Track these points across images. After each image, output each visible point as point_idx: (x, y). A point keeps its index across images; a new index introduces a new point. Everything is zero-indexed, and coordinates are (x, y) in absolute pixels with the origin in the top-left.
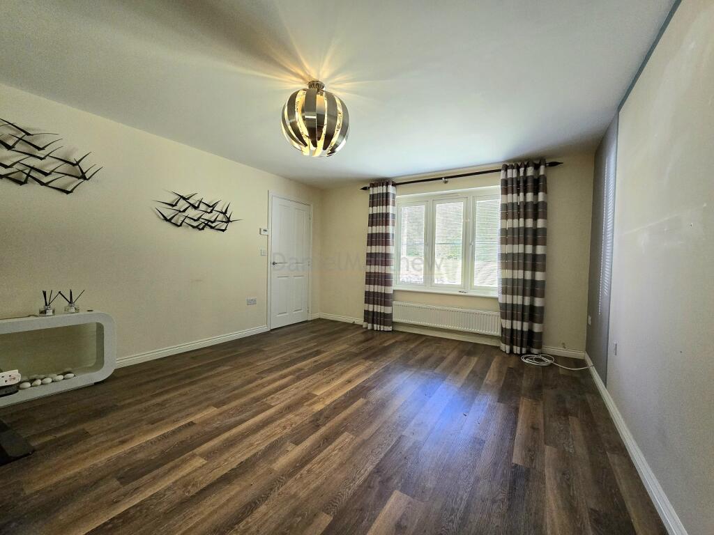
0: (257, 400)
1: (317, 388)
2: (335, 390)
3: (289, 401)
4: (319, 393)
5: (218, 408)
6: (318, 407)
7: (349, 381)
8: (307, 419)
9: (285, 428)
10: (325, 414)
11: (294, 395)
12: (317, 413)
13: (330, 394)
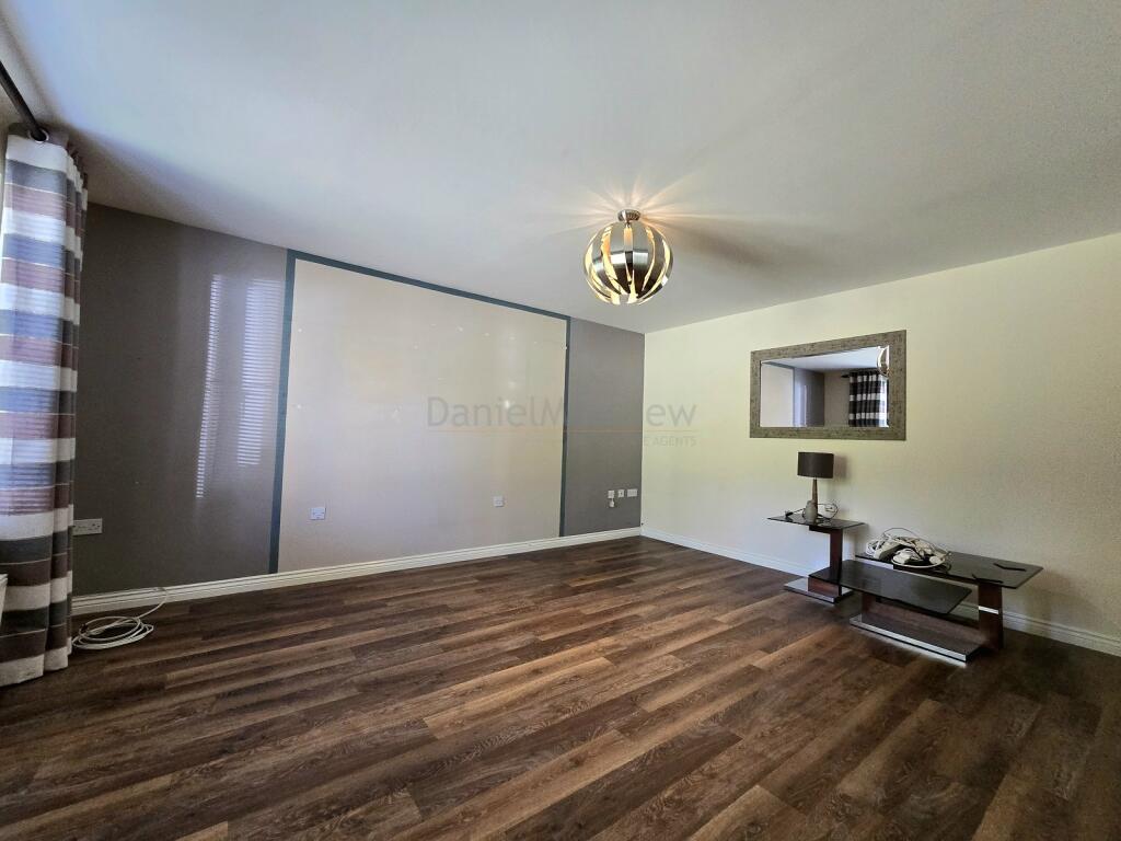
0: (701, 669)
1: (599, 670)
2: (573, 660)
3: (650, 658)
4: (601, 661)
5: (751, 667)
6: (607, 641)
7: (537, 672)
8: (625, 632)
9: (650, 628)
10: (602, 632)
11: (641, 665)
12: (612, 635)
13: (584, 656)
